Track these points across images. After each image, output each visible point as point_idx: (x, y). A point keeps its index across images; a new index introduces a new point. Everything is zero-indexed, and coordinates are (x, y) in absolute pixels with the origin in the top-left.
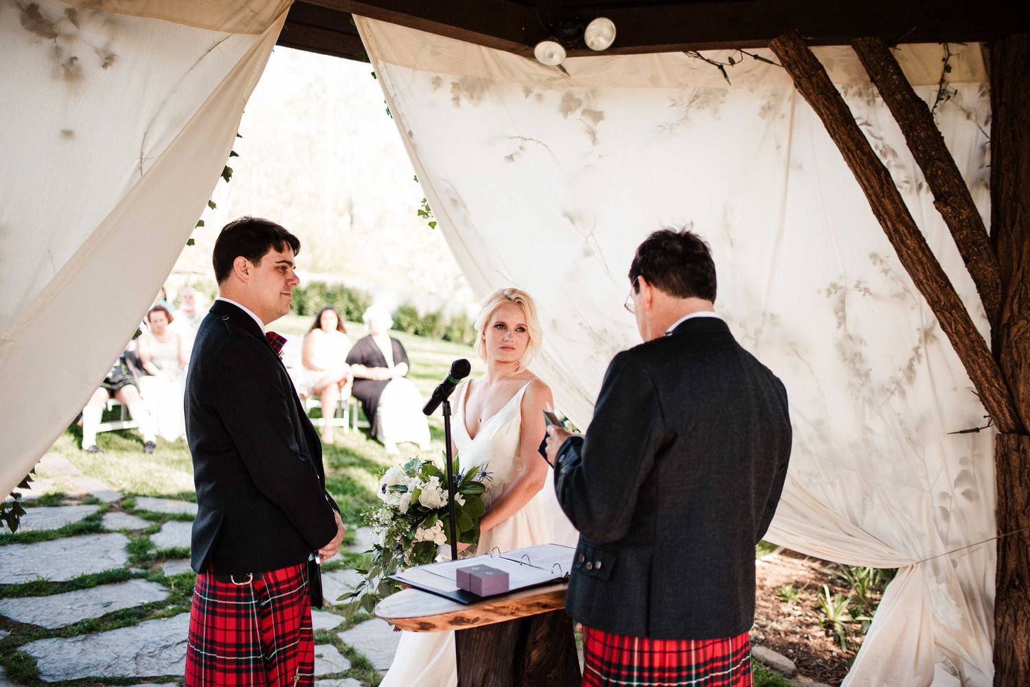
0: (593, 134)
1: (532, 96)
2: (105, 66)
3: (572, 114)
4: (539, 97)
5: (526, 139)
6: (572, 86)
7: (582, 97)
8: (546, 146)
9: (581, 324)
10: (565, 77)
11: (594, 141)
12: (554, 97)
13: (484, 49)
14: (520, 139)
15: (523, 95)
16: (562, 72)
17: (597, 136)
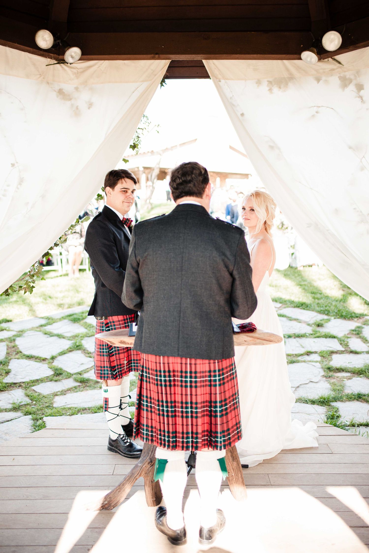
0: (361, 97)
1: (321, 82)
2: (89, 108)
3: (346, 88)
4: (326, 81)
5: (319, 107)
6: (345, 72)
7: (352, 77)
8: (333, 109)
9: (355, 209)
10: (340, 67)
11: (363, 101)
12: (335, 80)
13: (285, 61)
14: (315, 107)
15: (315, 82)
16: (339, 65)
17: (364, 99)
